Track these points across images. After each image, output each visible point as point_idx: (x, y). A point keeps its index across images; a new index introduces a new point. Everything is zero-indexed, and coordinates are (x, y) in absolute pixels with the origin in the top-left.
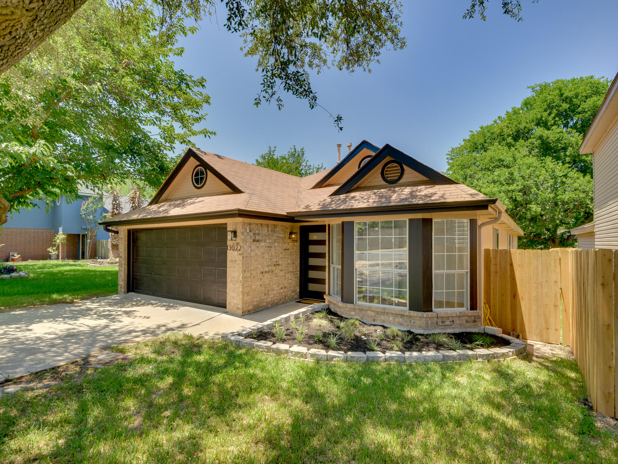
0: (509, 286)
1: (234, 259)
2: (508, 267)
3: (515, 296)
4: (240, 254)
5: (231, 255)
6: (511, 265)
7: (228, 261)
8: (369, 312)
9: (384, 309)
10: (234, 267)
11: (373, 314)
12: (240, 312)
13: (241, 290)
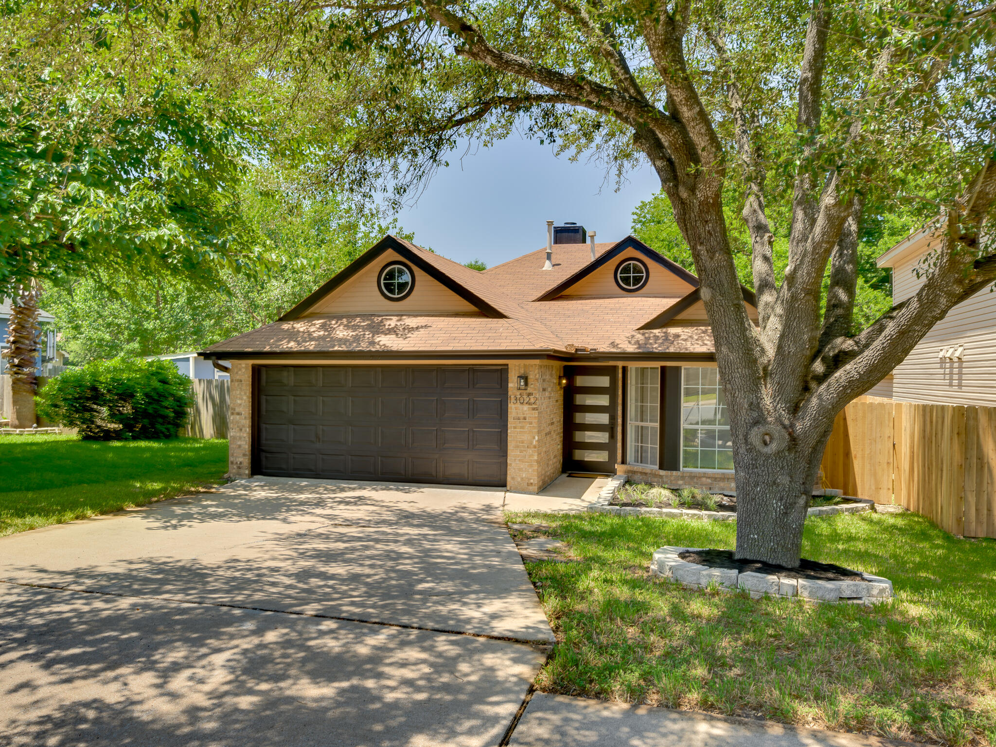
0: (842, 444)
1: (522, 416)
2: (842, 422)
3: (847, 454)
4: (534, 409)
5: (514, 409)
6: (845, 419)
7: (510, 420)
8: (704, 479)
9: (723, 474)
10: (522, 427)
11: (709, 481)
12: (535, 488)
13: (536, 458)
